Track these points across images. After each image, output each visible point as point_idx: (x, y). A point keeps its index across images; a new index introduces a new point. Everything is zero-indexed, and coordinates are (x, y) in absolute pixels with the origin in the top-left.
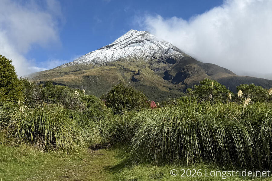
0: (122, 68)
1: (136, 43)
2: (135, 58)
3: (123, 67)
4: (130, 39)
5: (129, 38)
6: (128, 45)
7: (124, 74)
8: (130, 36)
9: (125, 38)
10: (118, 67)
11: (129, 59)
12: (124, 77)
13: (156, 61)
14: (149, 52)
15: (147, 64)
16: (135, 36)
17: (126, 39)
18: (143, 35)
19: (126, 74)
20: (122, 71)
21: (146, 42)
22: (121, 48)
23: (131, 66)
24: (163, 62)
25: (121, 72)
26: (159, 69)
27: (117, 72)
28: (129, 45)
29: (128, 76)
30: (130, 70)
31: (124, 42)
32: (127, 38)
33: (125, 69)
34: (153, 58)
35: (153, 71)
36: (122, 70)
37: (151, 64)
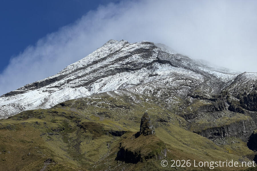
0: (73, 125)
1: (127, 70)
2: (126, 98)
3: (77, 121)
4: (105, 63)
5: (104, 59)
6: (99, 78)
7: (77, 146)
8: (106, 55)
9: (92, 60)
10: (54, 121)
11: (100, 100)
12: (77, 156)
13: (206, 106)
14: (174, 84)
15: (172, 116)
16: (121, 55)
17: (95, 62)
18: (147, 50)
19: (86, 147)
20: (71, 135)
21: (159, 67)
22: (77, 84)
23: (110, 120)
24: (231, 109)
25: (66, 140)
26: (222, 128)
27: (45, 138)
28: (103, 77)
29: (97, 150)
30: (106, 128)
31: (89, 70)
32: (97, 59)
33: (83, 127)
34: (191, 99)
35: (201, 137)
36: (71, 130)
37: (187, 117)
